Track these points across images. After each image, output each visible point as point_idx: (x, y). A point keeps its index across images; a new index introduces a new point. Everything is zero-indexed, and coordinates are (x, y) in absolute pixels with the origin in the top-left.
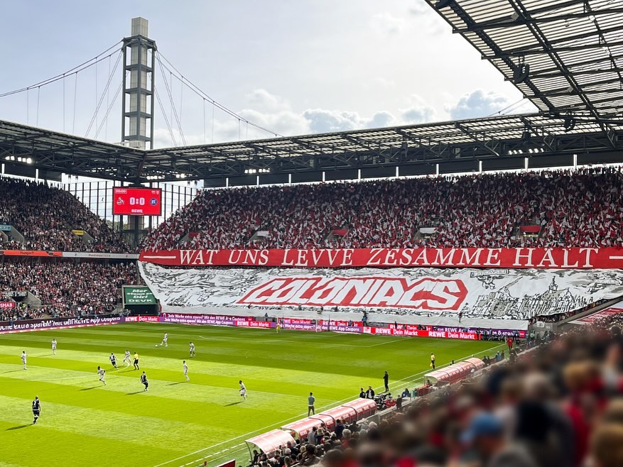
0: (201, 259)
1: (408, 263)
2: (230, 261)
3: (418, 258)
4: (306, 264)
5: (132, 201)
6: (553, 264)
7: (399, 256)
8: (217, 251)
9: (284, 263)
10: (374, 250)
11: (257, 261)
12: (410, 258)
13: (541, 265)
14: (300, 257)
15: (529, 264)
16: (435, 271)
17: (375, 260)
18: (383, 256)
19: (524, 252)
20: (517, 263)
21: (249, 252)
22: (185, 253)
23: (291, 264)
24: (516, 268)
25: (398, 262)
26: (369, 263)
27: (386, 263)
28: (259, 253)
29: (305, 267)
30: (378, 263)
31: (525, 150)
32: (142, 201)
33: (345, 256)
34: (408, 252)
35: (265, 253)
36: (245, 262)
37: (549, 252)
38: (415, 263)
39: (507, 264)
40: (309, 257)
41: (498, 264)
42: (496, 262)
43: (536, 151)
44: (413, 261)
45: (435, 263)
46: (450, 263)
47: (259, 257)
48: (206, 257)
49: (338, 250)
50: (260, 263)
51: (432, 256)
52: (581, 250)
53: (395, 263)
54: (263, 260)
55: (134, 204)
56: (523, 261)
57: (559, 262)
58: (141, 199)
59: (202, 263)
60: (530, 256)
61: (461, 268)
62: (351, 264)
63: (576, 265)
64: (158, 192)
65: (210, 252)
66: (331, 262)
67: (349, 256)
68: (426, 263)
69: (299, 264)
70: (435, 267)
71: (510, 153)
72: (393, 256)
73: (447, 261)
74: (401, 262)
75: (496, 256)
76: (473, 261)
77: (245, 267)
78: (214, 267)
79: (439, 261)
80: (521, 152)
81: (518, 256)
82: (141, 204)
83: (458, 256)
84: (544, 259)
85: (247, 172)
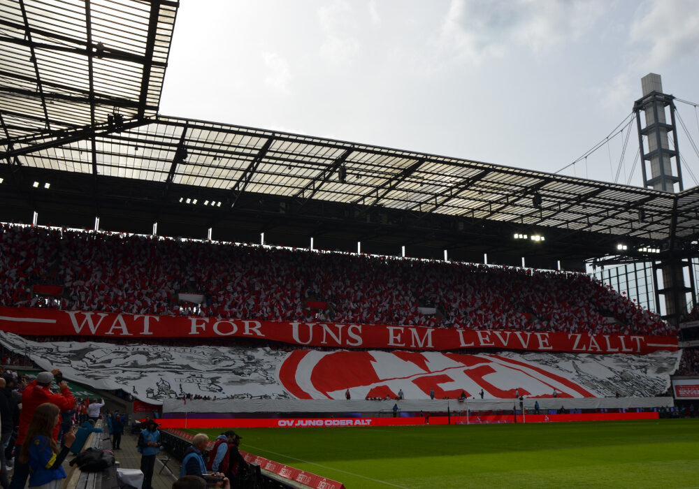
85: (181, 200)
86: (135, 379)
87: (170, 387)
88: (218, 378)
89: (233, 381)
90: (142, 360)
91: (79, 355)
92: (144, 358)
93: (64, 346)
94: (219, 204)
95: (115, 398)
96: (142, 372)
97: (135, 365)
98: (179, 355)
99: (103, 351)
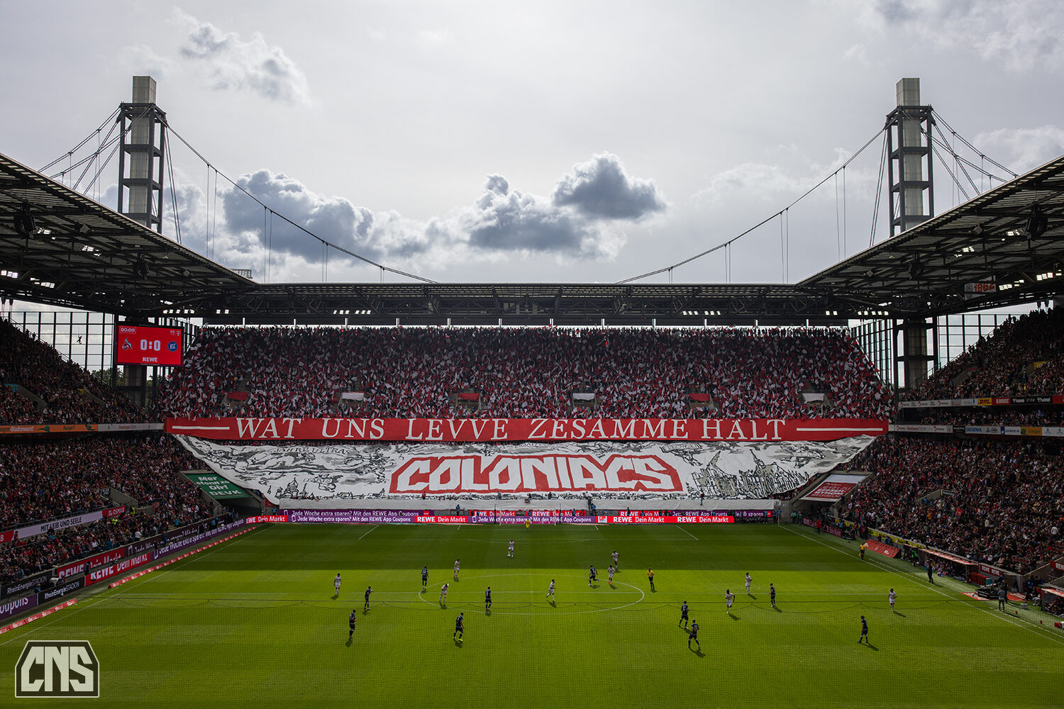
0: (274, 430)
1: (582, 437)
2: (325, 434)
3: (593, 430)
4: (441, 438)
5: (144, 344)
6: (742, 437)
7: (568, 428)
8: (299, 420)
9: (410, 437)
10: (534, 420)
11: (367, 434)
12: (583, 431)
13: (730, 437)
14: (431, 428)
15: (718, 436)
16: (616, 445)
17: (538, 433)
18: (548, 427)
19: (711, 424)
20: (706, 436)
21: (352, 422)
22: (245, 423)
23: (420, 437)
24: (704, 441)
25: (569, 435)
26: (531, 437)
27: (554, 436)
28: (368, 424)
29: (439, 442)
30: (543, 436)
31: (701, 312)
32: (157, 345)
33: (496, 428)
34: (580, 424)
35: (378, 424)
36: (349, 436)
37: (737, 423)
38: (591, 436)
39: (695, 438)
40: (445, 427)
41: (686, 437)
42: (683, 434)
43: (712, 313)
44: (587, 433)
45: (615, 436)
46: (632, 436)
47: (369, 428)
48: (282, 429)
49: (485, 421)
50: (372, 436)
51: (609, 428)
52: (768, 422)
53: (565, 437)
54: (377, 433)
55: (145, 349)
56: (712, 433)
57: (748, 434)
58: (155, 342)
59: (276, 436)
60: (718, 428)
61: (645, 441)
62: (505, 437)
63: (765, 438)
64: (179, 333)
65: (288, 422)
66: (477, 436)
67: (503, 428)
68: (604, 436)
69: (430, 438)
70: (614, 441)
71: (685, 313)
72: (561, 428)
73: (628, 433)
74: (573, 435)
75: (682, 428)
76: (658, 433)
77: (348, 442)
78: (295, 442)
79: (618, 433)
80: (696, 313)
81: (705, 428)
82: (155, 349)
83: (639, 428)
84: (732, 432)
85: (335, 312)
86: (276, 479)
87: (297, 487)
88: (340, 477)
89: (349, 481)
90: (289, 461)
91: (244, 457)
92: (292, 459)
93: (238, 450)
94: (369, 312)
95: (255, 496)
96: (284, 472)
97: (283, 466)
98: (321, 455)
99: (265, 453)
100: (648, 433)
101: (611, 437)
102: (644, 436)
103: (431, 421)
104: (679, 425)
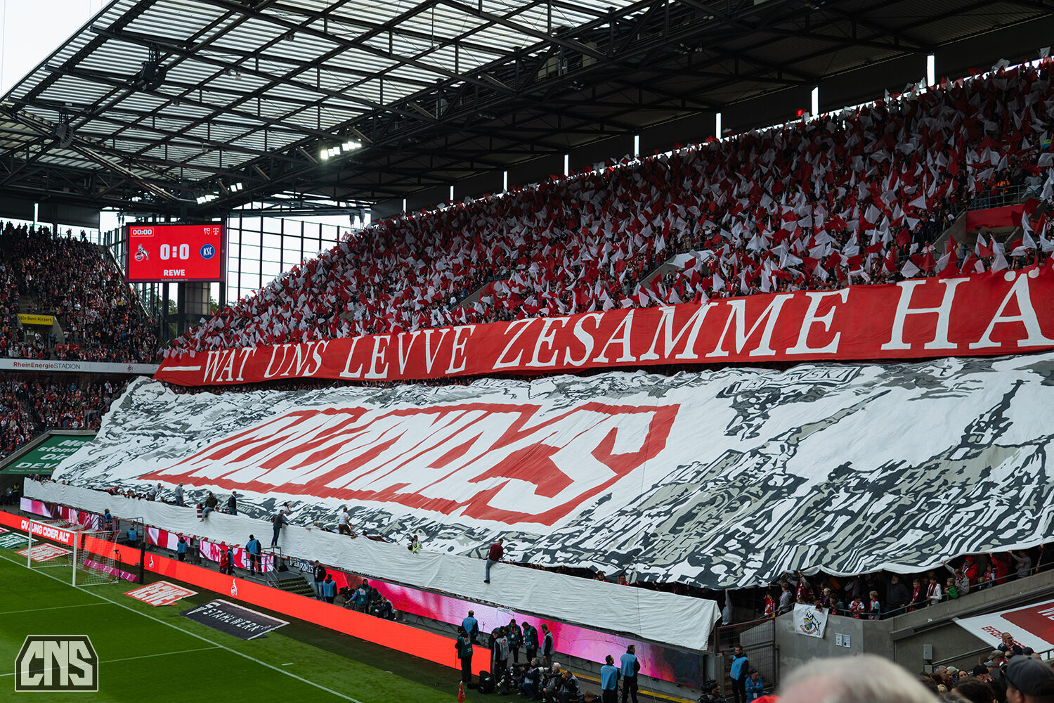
0: (230, 368)
1: (585, 360)
2: (267, 373)
3: (611, 341)
4: (385, 374)
5: (165, 252)
6: (1035, 336)
7: (565, 338)
8: (254, 351)
9: (346, 374)
10: (513, 324)
11: (303, 370)
12: (587, 340)
13: (985, 342)
14: (375, 354)
15: (941, 340)
17: (511, 356)
18: (530, 340)
19: (929, 295)
20: (896, 343)
21: (298, 348)
22: (213, 358)
23: (358, 375)
24: (888, 360)
25: (561, 357)
27: (535, 363)
28: (313, 349)
29: (382, 381)
30: (516, 363)
32: (184, 252)
33: (455, 347)
34: (588, 326)
35: (320, 350)
36: (285, 374)
38: (601, 359)
39: (860, 349)
40: (392, 354)
41: (832, 348)
42: (827, 339)
45: (650, 355)
46: (688, 354)
47: (309, 358)
49: (445, 332)
50: (306, 374)
53: (552, 363)
54: (312, 368)
56: (920, 329)
59: (230, 378)
60: (944, 311)
62: (464, 368)
65: (245, 353)
66: (429, 366)
67: (463, 346)
68: (627, 357)
69: (372, 374)
70: (651, 368)
72: (551, 338)
73: (681, 347)
74: (568, 358)
75: (829, 319)
78: (242, 387)
79: (660, 349)
81: (903, 309)
83: (713, 326)
84: (996, 320)
100: (729, 344)
101: (643, 357)
102: (718, 353)
103: (377, 339)
104: (822, 310)
